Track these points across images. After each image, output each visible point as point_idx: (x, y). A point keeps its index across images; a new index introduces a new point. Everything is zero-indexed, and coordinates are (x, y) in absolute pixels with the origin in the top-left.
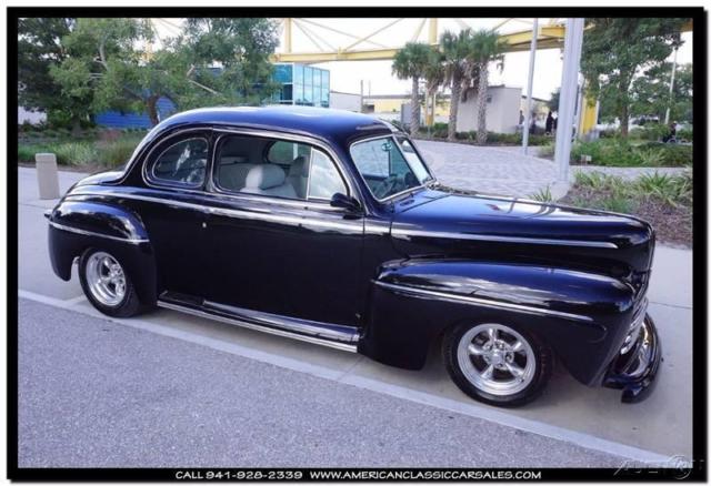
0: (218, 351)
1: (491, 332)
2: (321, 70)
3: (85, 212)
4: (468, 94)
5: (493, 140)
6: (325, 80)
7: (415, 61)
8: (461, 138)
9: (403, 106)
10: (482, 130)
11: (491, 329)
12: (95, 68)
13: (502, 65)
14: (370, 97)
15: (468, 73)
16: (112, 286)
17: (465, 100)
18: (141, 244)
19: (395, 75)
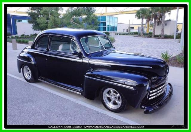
0: (49, 92)
1: (111, 91)
2: (115, 17)
3: (26, 56)
4: (159, 23)
5: (166, 37)
6: (116, 20)
7: (143, 13)
8: (156, 37)
9: (139, 27)
10: (163, 34)
11: (112, 90)
12: (48, 19)
13: (170, 14)
14: (133, 25)
15: (158, 16)
16: (29, 74)
17: (158, 25)
18: (34, 64)
19: (136, 18)
